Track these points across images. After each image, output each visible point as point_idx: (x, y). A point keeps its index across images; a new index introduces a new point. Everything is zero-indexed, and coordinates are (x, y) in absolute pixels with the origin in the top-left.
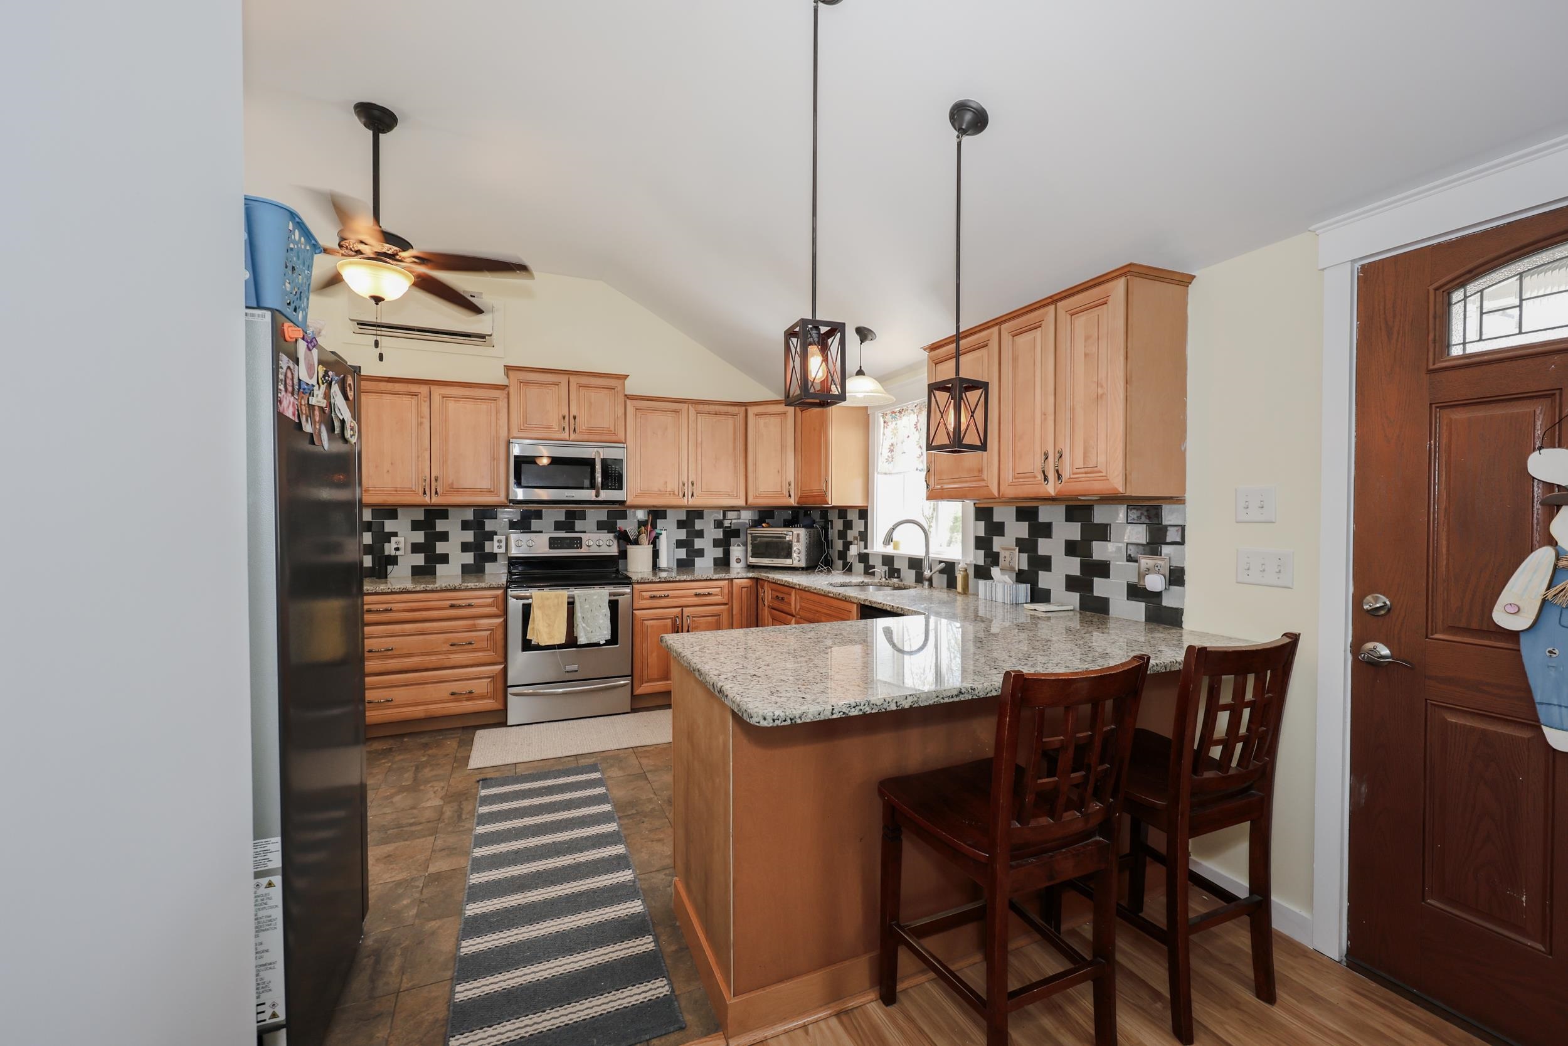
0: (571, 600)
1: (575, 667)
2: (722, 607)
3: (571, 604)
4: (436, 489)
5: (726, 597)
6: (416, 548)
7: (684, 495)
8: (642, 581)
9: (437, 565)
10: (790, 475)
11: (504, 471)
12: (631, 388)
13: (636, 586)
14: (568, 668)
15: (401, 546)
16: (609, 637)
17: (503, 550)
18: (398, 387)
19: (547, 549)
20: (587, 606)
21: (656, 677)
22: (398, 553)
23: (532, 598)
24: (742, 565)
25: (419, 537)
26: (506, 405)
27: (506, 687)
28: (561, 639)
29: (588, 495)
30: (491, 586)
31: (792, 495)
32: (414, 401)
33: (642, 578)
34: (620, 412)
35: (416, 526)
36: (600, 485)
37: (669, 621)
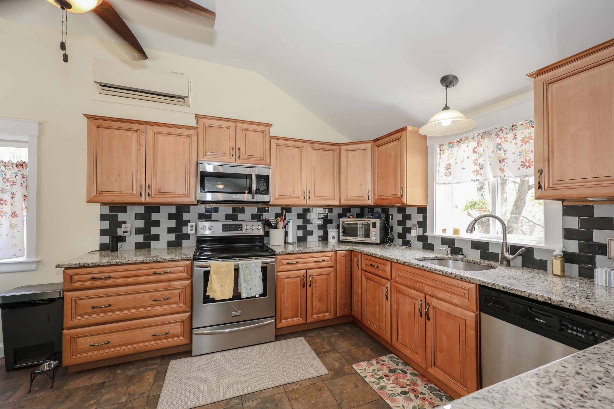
0: (237, 267)
1: (239, 313)
2: (331, 269)
3: (237, 270)
4: (149, 193)
5: (333, 262)
6: (138, 231)
7: (304, 198)
8: (282, 253)
9: (152, 242)
10: (369, 186)
11: (195, 181)
12: (273, 132)
13: (279, 257)
14: (234, 313)
15: (129, 229)
16: (261, 292)
17: (194, 232)
18: (124, 125)
19: (221, 232)
20: (247, 272)
21: (290, 316)
22: (125, 234)
23: (210, 267)
24: (336, 240)
25: (140, 224)
26: (196, 139)
27: (192, 329)
28: (229, 294)
29: (246, 197)
30: (183, 259)
31: (370, 198)
32: (135, 134)
33: (282, 252)
34: (267, 147)
35: (138, 217)
36: (255, 192)
37: (298, 278)
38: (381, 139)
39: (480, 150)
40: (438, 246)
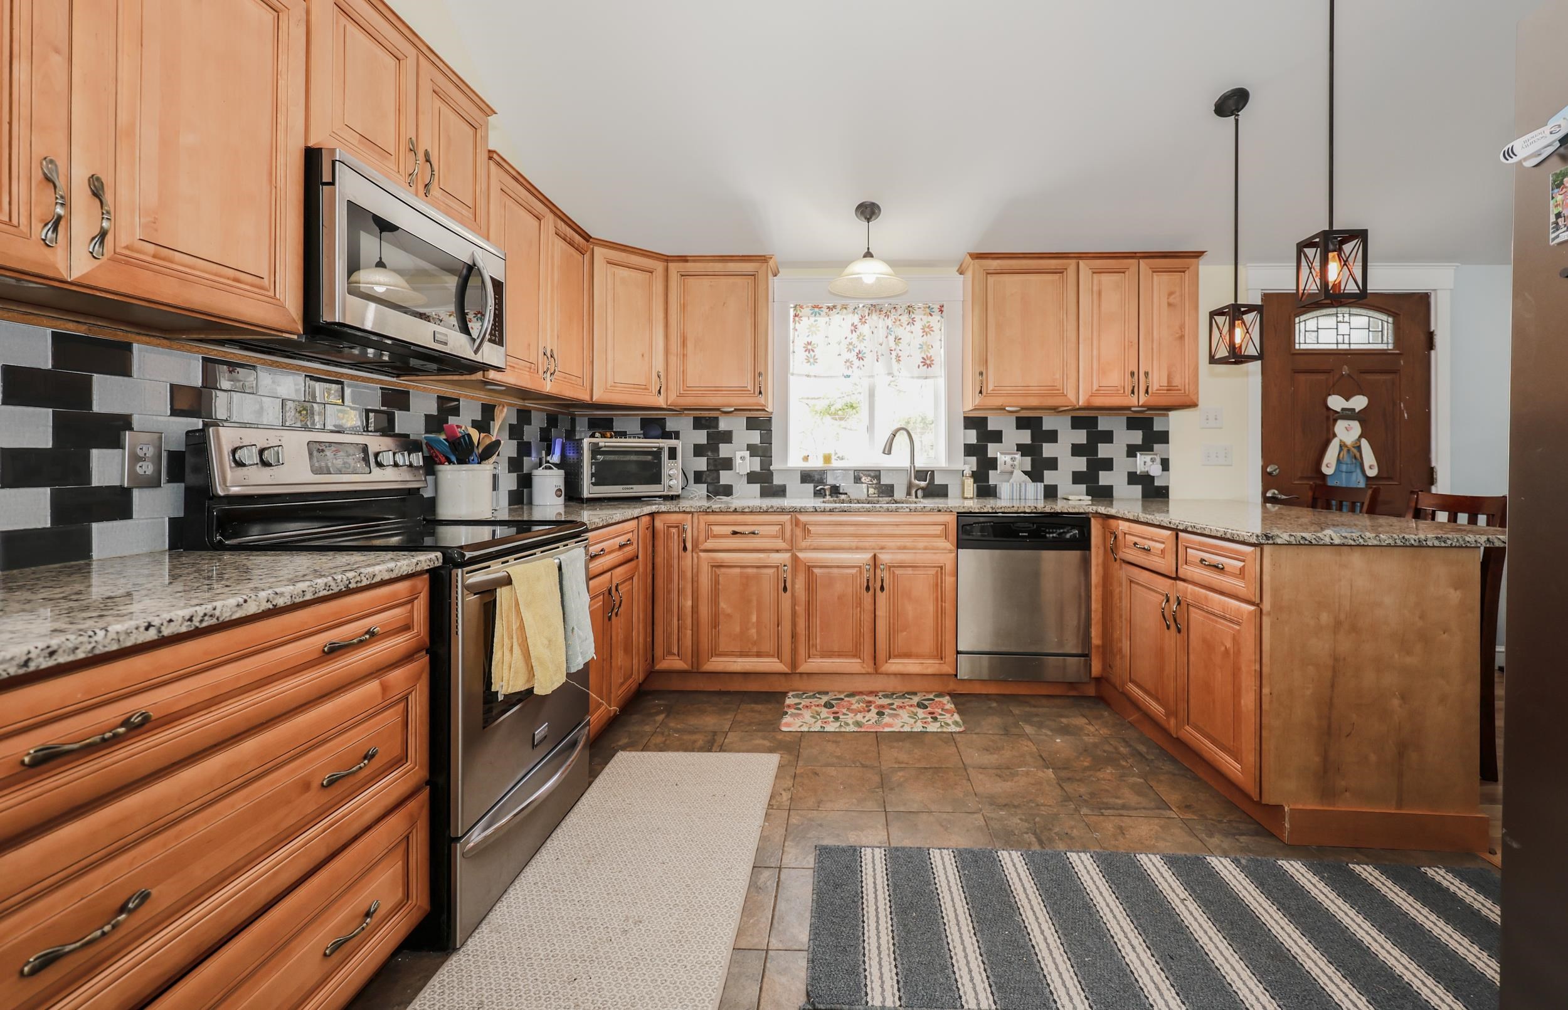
1: (545, 728)
2: (635, 563)
5: (637, 546)
7: (545, 374)
10: (659, 363)
14: (538, 735)
24: (563, 498)
29: (464, 344)
31: (663, 392)
34: (484, 182)
37: (601, 597)
38: (694, 261)
39: (865, 329)
40: (794, 485)
